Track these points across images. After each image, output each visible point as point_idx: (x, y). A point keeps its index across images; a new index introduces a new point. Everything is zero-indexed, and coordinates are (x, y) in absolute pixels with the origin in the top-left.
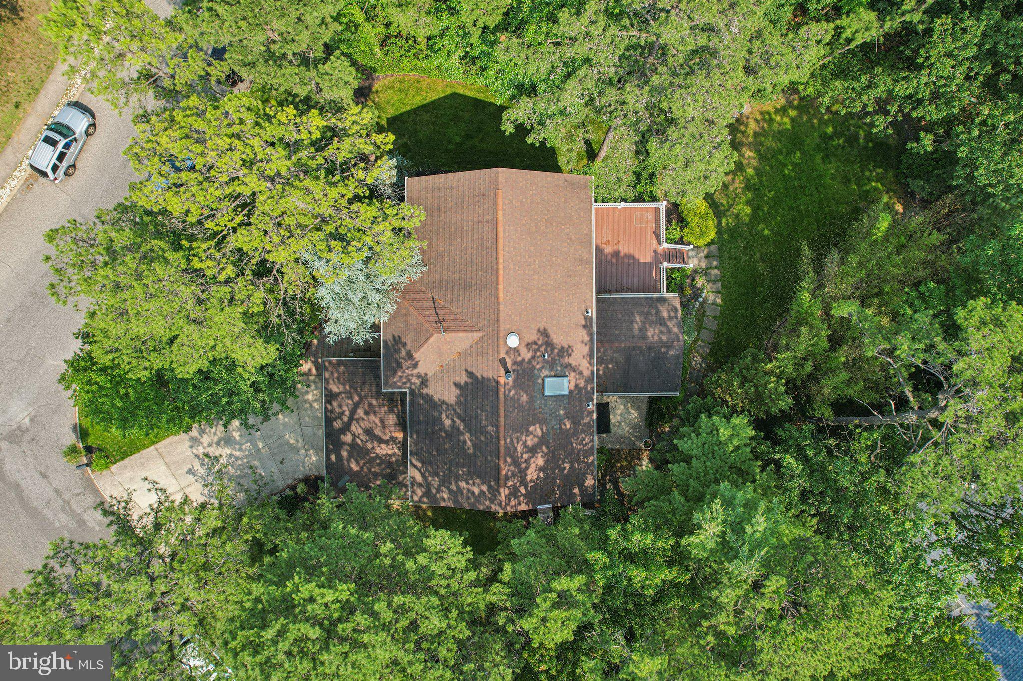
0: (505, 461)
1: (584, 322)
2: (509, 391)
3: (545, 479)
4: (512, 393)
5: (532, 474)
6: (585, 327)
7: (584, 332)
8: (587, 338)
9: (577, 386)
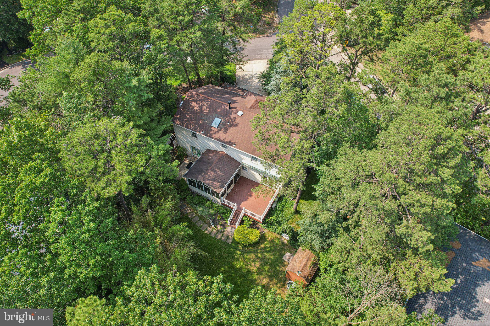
0: (204, 97)
1: (232, 142)
2: (224, 106)
3: (189, 108)
4: (223, 107)
5: (194, 104)
6: (230, 141)
7: (228, 141)
8: (225, 141)
9: (212, 130)
